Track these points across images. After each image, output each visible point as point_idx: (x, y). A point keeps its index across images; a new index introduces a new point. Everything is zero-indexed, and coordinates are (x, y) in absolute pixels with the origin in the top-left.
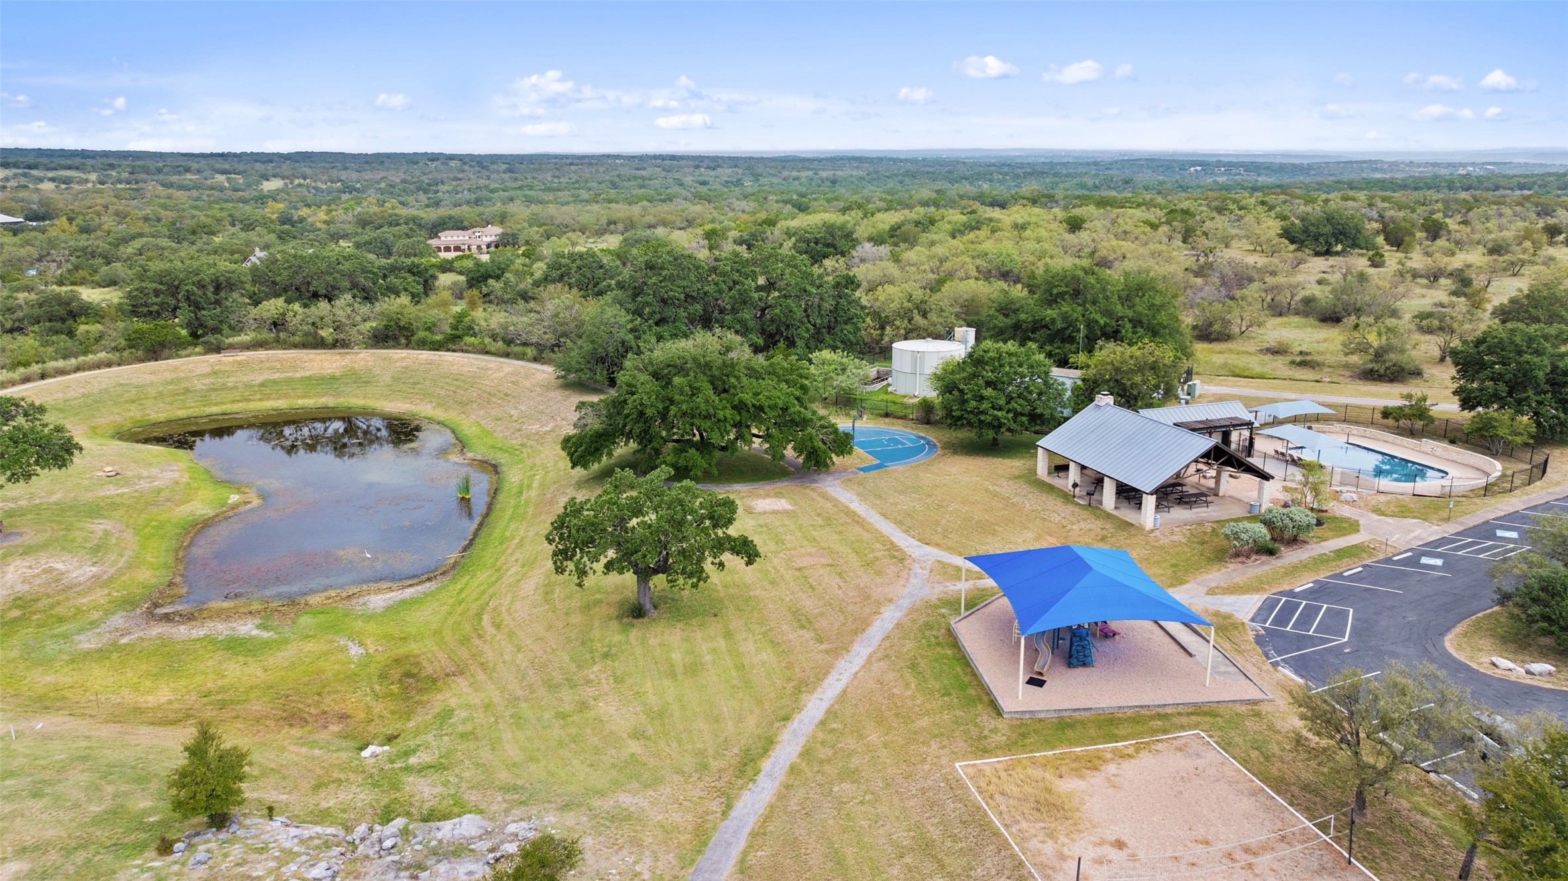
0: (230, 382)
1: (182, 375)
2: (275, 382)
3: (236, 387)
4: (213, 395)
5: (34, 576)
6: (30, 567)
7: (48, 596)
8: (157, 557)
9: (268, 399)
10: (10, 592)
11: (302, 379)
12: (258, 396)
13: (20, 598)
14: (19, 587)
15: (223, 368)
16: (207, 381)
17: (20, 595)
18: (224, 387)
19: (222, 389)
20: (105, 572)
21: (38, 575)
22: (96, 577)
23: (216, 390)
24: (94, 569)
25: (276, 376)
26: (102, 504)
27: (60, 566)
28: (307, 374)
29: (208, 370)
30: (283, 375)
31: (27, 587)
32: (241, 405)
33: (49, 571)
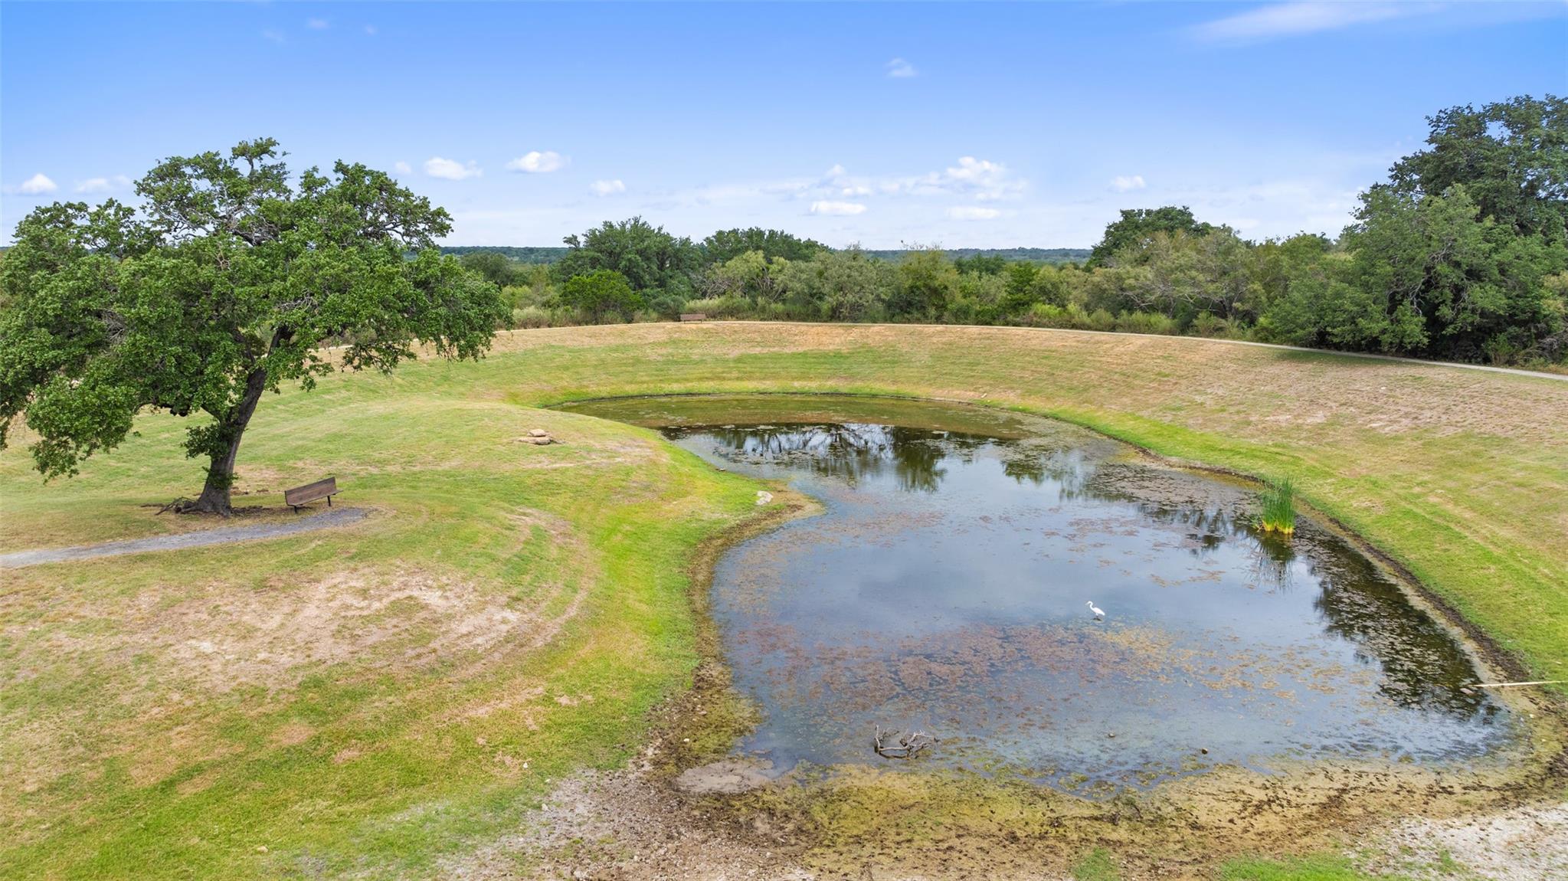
0: (696, 354)
1: (630, 341)
2: (756, 357)
3: (702, 361)
4: (673, 369)
5: (367, 620)
6: (364, 593)
7: (392, 684)
8: (651, 603)
9: (750, 378)
10: (300, 659)
11: (793, 356)
12: (735, 374)
13: (317, 683)
14: (324, 649)
15: (684, 337)
16: (664, 351)
17: (320, 671)
18: (687, 361)
19: (685, 363)
20: (538, 629)
21: (377, 618)
22: (516, 640)
23: (676, 362)
24: (513, 616)
25: (757, 350)
26: (529, 482)
27: (433, 598)
28: (801, 350)
29: (664, 338)
30: (765, 351)
31: (342, 651)
32: (712, 383)
33: (406, 608)
